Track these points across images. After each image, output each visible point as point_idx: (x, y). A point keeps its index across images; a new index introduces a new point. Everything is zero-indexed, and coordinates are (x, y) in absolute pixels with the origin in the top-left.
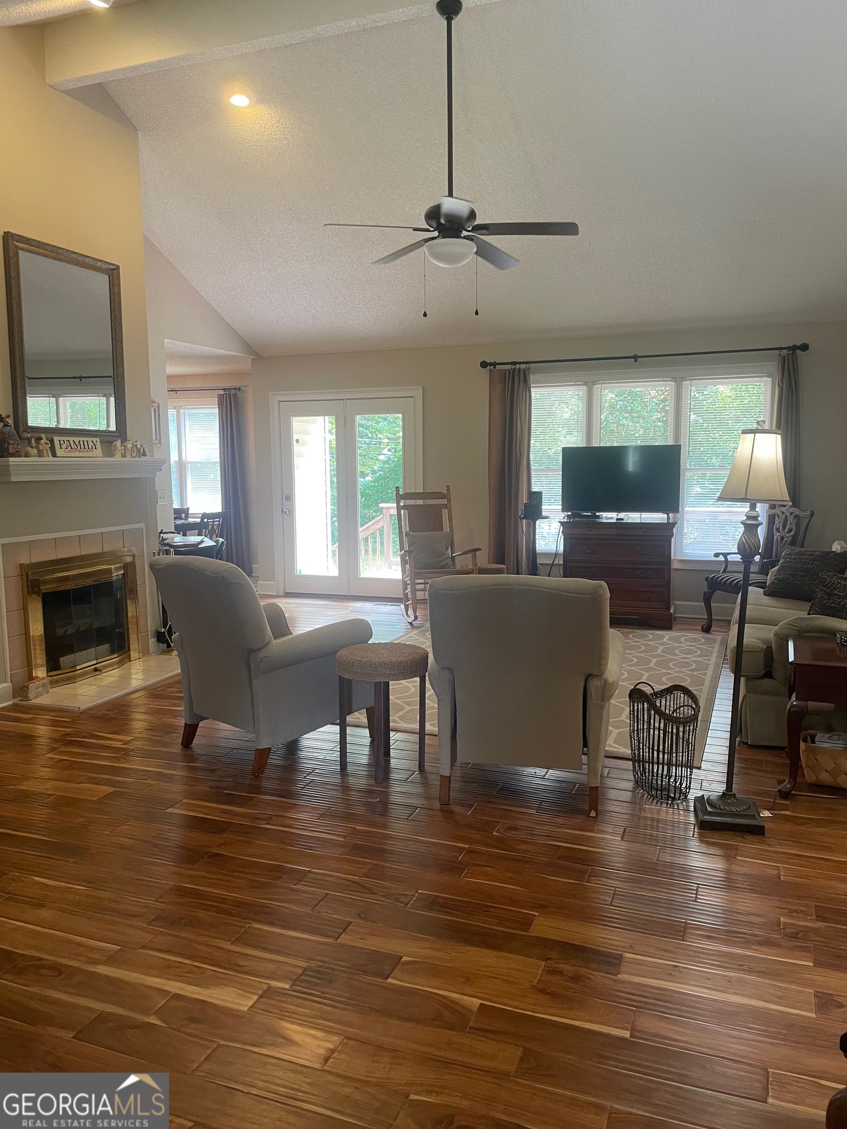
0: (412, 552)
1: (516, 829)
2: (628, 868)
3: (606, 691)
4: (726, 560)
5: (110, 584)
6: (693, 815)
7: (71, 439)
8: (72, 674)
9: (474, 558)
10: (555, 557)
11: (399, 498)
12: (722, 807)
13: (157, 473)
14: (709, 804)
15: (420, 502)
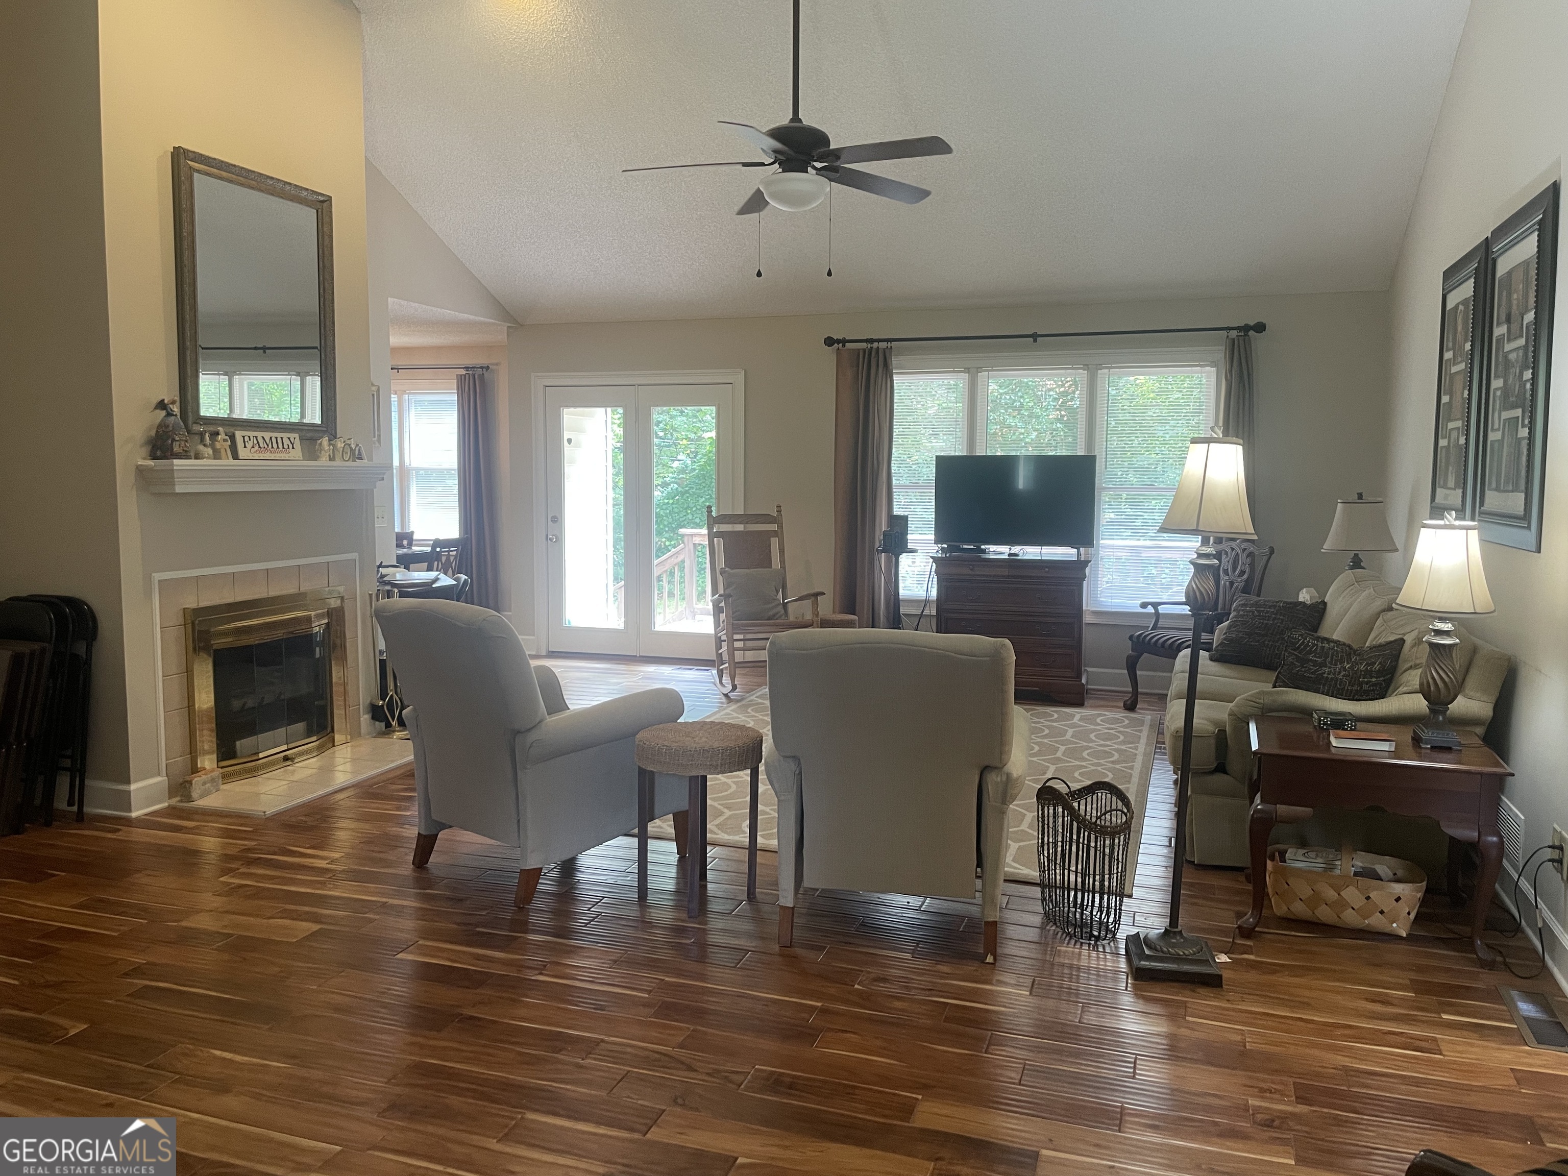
0: (730, 596)
1: (884, 980)
2: (1035, 1033)
3: (1007, 792)
4: (1157, 614)
5: (309, 638)
6: (1124, 960)
7: (259, 434)
8: (253, 764)
9: (815, 604)
10: (925, 605)
11: (712, 522)
12: (1165, 949)
13: (378, 483)
14: (1146, 945)
15: (740, 528)
